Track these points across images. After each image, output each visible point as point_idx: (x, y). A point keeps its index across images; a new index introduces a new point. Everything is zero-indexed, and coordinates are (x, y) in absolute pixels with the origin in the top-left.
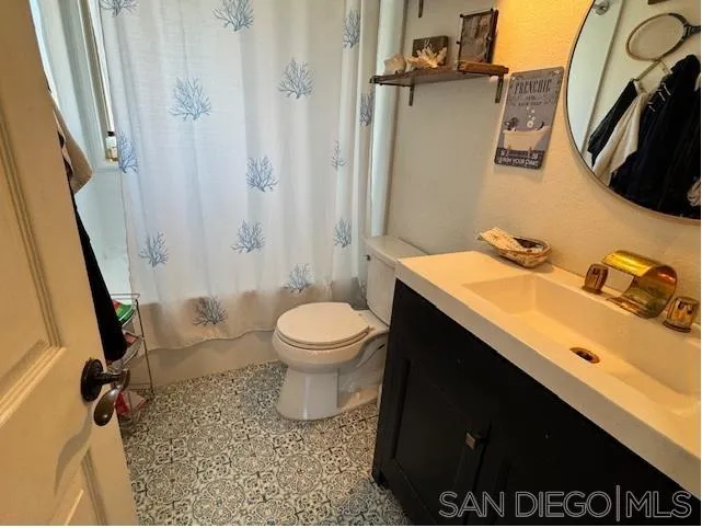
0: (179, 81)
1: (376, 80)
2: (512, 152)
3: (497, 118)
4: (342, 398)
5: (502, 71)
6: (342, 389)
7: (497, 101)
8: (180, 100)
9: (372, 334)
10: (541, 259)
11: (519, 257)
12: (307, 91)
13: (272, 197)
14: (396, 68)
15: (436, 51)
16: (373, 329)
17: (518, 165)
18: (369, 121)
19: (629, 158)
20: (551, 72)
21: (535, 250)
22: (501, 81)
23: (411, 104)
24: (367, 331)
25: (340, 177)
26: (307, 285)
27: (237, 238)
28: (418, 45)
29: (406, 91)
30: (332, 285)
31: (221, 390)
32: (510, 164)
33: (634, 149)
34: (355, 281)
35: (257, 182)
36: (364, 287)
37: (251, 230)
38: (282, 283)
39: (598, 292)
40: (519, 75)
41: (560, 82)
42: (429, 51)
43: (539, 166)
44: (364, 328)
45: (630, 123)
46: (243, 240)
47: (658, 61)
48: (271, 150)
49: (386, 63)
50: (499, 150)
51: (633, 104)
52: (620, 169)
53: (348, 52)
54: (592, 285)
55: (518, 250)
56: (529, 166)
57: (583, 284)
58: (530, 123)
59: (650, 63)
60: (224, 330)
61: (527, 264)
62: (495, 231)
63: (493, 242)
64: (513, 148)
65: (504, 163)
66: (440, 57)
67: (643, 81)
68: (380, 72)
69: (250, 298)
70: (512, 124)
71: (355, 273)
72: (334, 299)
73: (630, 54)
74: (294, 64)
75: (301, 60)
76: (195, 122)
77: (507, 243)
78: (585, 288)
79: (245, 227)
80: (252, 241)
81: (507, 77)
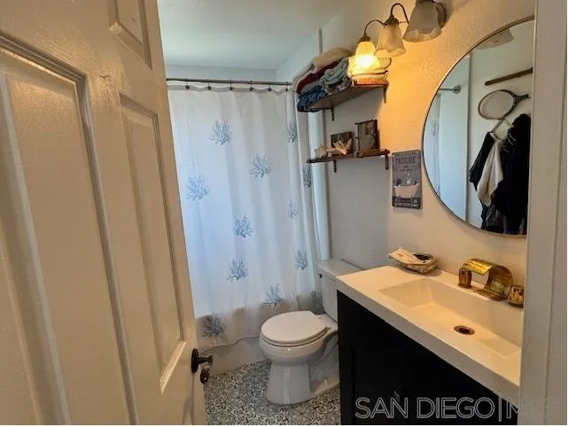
0: (190, 179)
1: (311, 161)
2: (402, 199)
3: (389, 180)
4: (314, 385)
5: (386, 152)
6: (313, 379)
7: (387, 168)
8: (191, 189)
9: (329, 332)
10: (431, 268)
11: (416, 267)
12: (267, 171)
13: (251, 239)
14: (322, 154)
15: (345, 142)
16: (329, 329)
17: (406, 207)
18: (309, 184)
19: (499, 184)
20: (413, 152)
21: (428, 262)
22: (387, 157)
23: (335, 171)
24: (326, 330)
25: (294, 222)
26: (280, 300)
27: (230, 272)
28: (334, 139)
29: (331, 164)
30: (298, 298)
31: (224, 385)
32: (402, 206)
33: (501, 179)
34: (314, 294)
35: (240, 232)
36: (321, 297)
37: (238, 265)
38: (263, 299)
39: (469, 286)
40: (396, 154)
41: (420, 158)
42: (340, 142)
43: (419, 207)
44: (323, 328)
45: (494, 160)
46: (233, 272)
47: (502, 119)
48: (248, 211)
49: (316, 151)
50: (394, 198)
51: (493, 148)
52: (496, 192)
53: (291, 145)
54: (463, 282)
55: (416, 263)
56: (414, 207)
57: (458, 282)
58: (409, 182)
59: (497, 121)
60: (224, 338)
61: (421, 271)
62: (400, 251)
63: (399, 258)
64: (402, 197)
65: (398, 206)
66: (348, 146)
67: (497, 132)
68: (313, 156)
69: (240, 314)
70: (398, 182)
71: (313, 288)
72: (300, 309)
73: (483, 116)
74: (258, 158)
75: (262, 154)
76: (201, 201)
77: (408, 259)
78: (460, 285)
79: (234, 263)
80: (239, 273)
81: (389, 155)
